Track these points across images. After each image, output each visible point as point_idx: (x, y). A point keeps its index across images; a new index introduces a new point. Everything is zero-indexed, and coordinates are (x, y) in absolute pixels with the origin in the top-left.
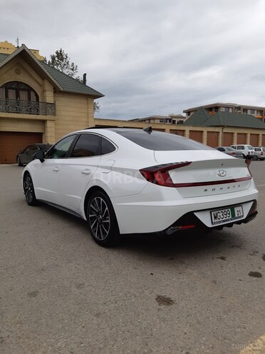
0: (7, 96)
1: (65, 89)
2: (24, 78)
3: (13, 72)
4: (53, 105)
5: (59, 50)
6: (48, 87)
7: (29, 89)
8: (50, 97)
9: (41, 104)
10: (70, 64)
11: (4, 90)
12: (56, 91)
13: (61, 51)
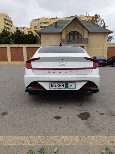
0: (70, 38)
1: (93, 32)
2: (77, 29)
3: (72, 27)
4: (87, 39)
5: (96, 14)
6: (86, 32)
7: (78, 34)
8: (86, 36)
9: (83, 40)
10: (101, 19)
11: (69, 35)
12: (89, 33)
13: (97, 14)
